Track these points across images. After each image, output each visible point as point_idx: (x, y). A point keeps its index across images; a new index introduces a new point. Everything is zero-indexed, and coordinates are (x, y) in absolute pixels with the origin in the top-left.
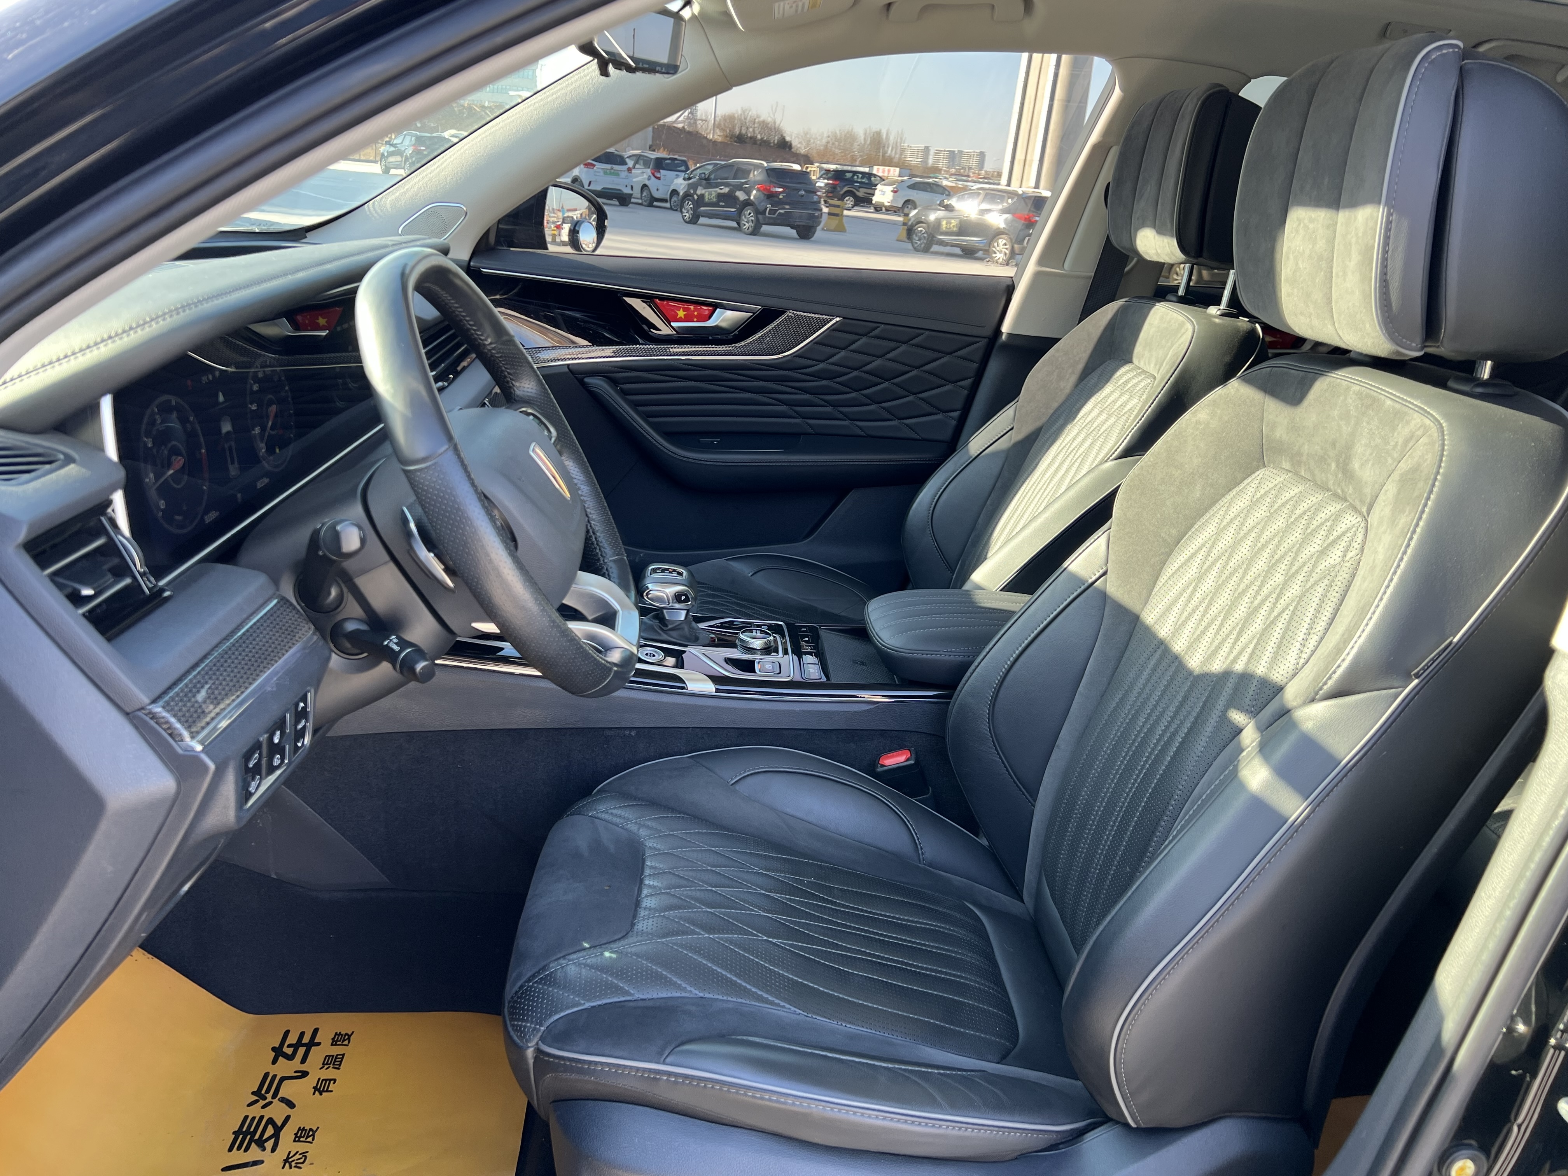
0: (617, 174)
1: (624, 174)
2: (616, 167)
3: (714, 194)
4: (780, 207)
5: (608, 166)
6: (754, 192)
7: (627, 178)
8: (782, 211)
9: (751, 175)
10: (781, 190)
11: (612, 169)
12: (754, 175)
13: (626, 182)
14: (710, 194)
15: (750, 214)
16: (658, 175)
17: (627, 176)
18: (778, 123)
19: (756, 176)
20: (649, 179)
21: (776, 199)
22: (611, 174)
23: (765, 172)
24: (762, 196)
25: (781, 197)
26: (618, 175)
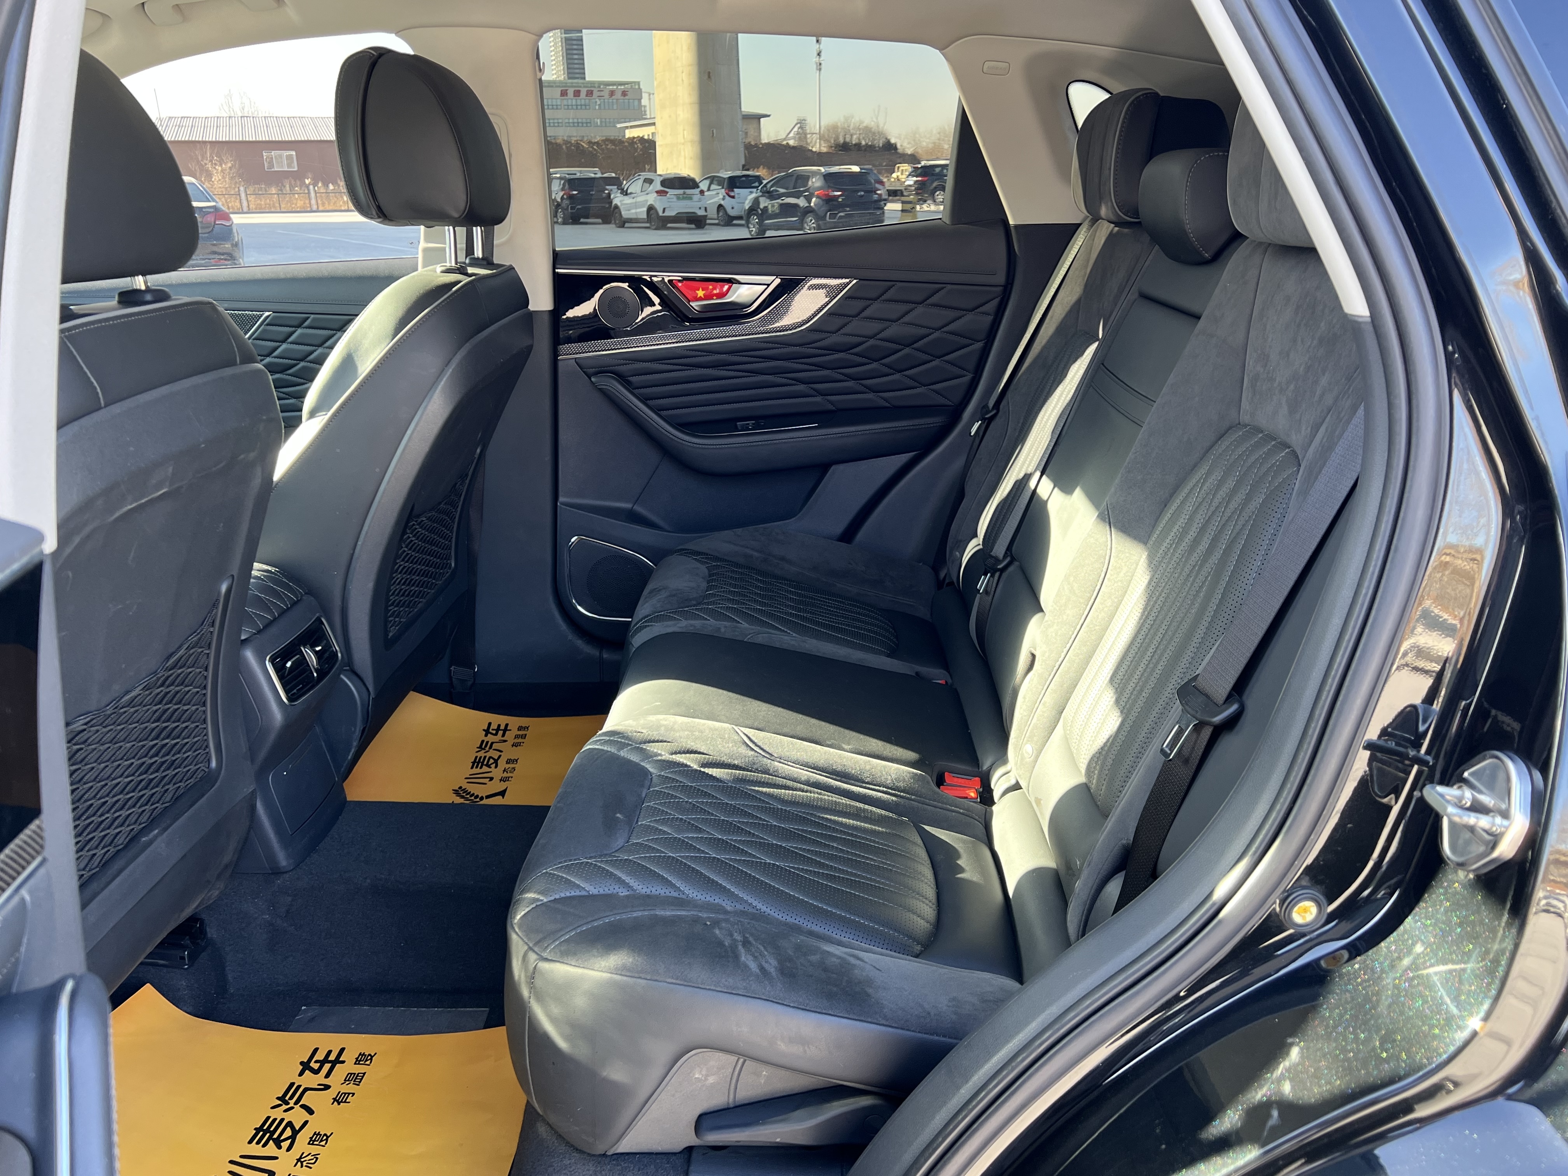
0: (689, 198)
1: (697, 197)
2: (688, 191)
3: (776, 206)
4: (841, 209)
5: (681, 191)
6: (814, 200)
7: (700, 200)
8: (842, 214)
9: (810, 183)
10: (839, 193)
11: (684, 193)
12: (813, 182)
13: (699, 204)
14: (773, 206)
15: (811, 220)
16: (732, 194)
17: (700, 199)
18: (881, 125)
19: (816, 182)
20: (723, 199)
21: (835, 203)
22: (684, 198)
23: (822, 178)
24: (821, 203)
25: (840, 200)
26: (691, 199)
